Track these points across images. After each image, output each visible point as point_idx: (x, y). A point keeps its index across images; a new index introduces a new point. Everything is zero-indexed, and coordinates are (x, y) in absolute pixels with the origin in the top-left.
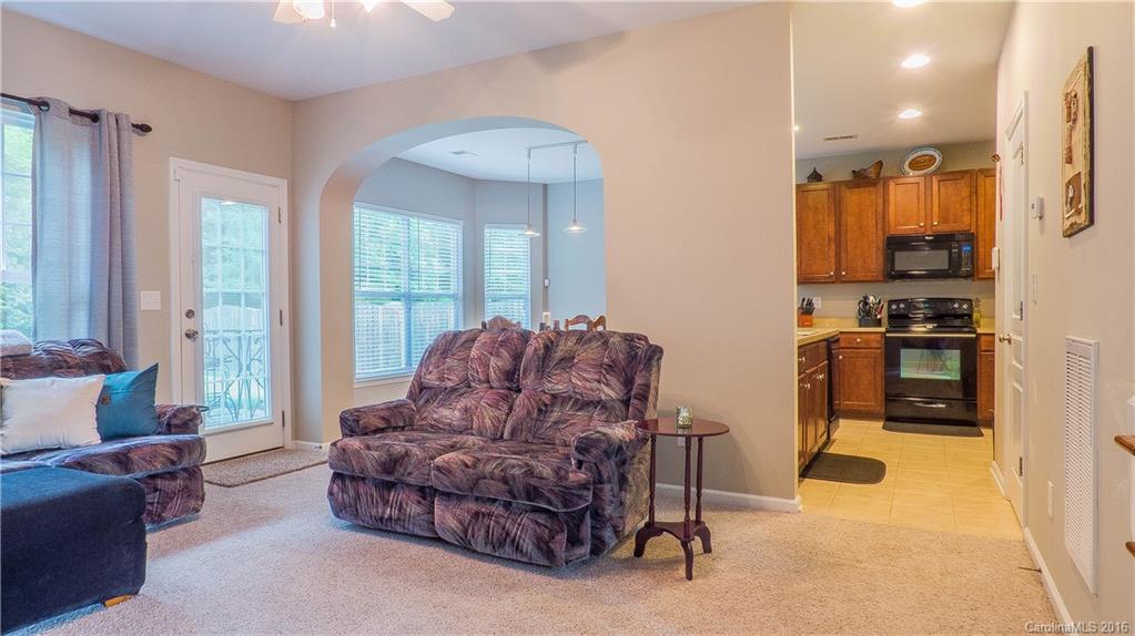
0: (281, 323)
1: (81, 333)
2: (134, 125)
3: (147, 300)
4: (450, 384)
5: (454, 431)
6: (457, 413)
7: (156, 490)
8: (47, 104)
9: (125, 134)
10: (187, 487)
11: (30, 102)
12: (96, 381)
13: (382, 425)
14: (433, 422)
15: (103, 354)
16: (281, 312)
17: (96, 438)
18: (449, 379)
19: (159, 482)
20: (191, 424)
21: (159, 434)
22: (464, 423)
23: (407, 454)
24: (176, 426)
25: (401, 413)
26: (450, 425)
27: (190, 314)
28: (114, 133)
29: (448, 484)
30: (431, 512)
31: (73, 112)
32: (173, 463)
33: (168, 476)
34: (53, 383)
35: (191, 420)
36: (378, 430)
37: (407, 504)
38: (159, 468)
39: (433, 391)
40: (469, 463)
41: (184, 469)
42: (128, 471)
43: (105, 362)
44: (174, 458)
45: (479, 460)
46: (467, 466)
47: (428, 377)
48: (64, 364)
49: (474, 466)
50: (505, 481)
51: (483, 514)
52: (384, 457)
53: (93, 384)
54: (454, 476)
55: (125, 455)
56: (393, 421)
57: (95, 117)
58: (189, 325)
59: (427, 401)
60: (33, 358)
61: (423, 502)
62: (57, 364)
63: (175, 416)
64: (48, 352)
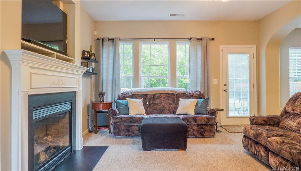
0: (254, 88)
1: (199, 89)
2: (210, 39)
3: (214, 82)
4: (296, 112)
5: (292, 130)
6: (295, 124)
7: (202, 128)
8: (192, 39)
9: (208, 42)
10: (210, 129)
11: (189, 39)
12: (196, 100)
13: (263, 123)
14: (286, 126)
15: (201, 94)
16: (254, 84)
17: (193, 113)
18: (296, 110)
19: (204, 127)
20: (214, 113)
21: (207, 115)
22: (297, 128)
23: (261, 134)
24: (210, 113)
25: (273, 120)
26: (292, 128)
27: (225, 85)
28: (205, 42)
29: (272, 148)
30: (268, 157)
31: (197, 39)
32: (207, 122)
33: (205, 125)
34: (187, 100)
35: (214, 112)
36: (261, 124)
37: (261, 151)
38: (203, 123)
39: (290, 114)
40: (279, 142)
41: (210, 124)
42: (196, 122)
43: (200, 96)
44: (207, 121)
45: (284, 142)
46: (278, 143)
47: (288, 109)
48: (192, 96)
49: (280, 144)
50: (290, 154)
51: (283, 164)
52: (255, 133)
53: (195, 101)
54: (274, 146)
55: (195, 118)
56: (268, 122)
57: (201, 39)
58: (225, 88)
59: (286, 117)
60: (186, 94)
61: (265, 152)
62: (191, 96)
63: (210, 111)
64: (190, 93)
